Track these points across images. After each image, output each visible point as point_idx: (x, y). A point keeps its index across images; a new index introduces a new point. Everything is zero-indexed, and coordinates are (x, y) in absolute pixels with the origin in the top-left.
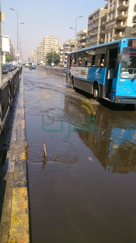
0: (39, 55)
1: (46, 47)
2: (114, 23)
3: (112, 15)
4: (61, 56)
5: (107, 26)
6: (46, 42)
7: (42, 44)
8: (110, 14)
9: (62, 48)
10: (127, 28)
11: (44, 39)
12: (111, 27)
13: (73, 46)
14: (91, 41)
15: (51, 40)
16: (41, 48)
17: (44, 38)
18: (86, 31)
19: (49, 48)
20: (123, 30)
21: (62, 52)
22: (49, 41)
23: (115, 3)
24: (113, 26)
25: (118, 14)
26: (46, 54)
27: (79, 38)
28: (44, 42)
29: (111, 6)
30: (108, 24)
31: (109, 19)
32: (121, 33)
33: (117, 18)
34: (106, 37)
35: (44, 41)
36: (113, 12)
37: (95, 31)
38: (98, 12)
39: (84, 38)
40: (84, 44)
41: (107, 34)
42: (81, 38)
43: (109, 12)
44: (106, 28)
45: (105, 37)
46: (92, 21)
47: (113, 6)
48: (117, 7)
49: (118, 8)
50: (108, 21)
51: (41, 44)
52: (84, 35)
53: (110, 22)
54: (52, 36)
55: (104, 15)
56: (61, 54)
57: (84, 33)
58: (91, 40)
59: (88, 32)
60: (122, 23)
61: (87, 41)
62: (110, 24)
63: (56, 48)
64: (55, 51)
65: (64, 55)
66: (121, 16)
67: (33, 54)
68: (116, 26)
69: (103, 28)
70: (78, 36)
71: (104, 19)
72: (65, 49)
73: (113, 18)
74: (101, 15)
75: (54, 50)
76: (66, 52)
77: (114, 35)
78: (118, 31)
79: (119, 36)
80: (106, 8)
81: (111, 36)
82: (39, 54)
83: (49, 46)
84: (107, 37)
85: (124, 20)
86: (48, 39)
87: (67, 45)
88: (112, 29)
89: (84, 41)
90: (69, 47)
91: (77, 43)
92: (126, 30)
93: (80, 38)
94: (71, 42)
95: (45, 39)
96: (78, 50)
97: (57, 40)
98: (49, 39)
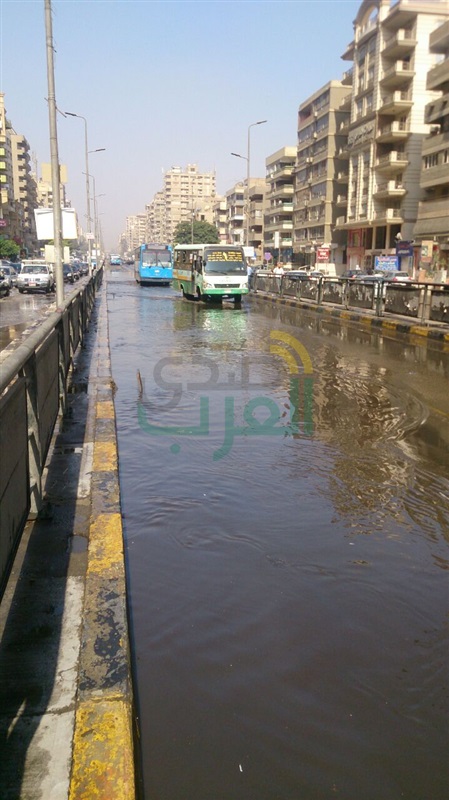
0: (155, 230)
1: (176, 204)
2: (372, 125)
3: (365, 101)
4: (222, 231)
5: (353, 135)
6: (175, 190)
7: (163, 196)
8: (359, 100)
9: (223, 206)
10: (412, 138)
11: (168, 180)
12: (363, 139)
13: (258, 198)
14: (310, 180)
15: (190, 180)
16: (161, 207)
17: (169, 177)
18: (292, 151)
19: (184, 205)
20: (399, 145)
21: (223, 218)
22: (184, 186)
23: (372, 68)
24: (372, 136)
25: (384, 100)
26: (174, 224)
27: (275, 173)
28: (168, 190)
29: (361, 76)
30: (357, 129)
31: (359, 115)
32: (394, 156)
33: (382, 109)
34: (351, 169)
35: (168, 187)
36: (367, 94)
37: (320, 150)
38: (326, 94)
39: (288, 172)
40: (288, 190)
41: (356, 157)
42: (280, 174)
43: (356, 93)
44: (349, 141)
45: (348, 167)
46: (310, 121)
47: (367, 76)
48: (380, 79)
49: (381, 83)
50: (354, 119)
51: (158, 196)
52: (289, 164)
53: (362, 121)
54: (193, 170)
55: (343, 103)
56: (222, 224)
57: (289, 158)
58: (308, 177)
59: (300, 154)
60: (395, 126)
61: (297, 180)
62: (362, 129)
63: (207, 207)
64: (203, 217)
65: (230, 226)
66: (393, 104)
67: (137, 226)
68: (379, 134)
69: (342, 139)
70: (270, 166)
71: (344, 114)
72: (233, 208)
73: (369, 109)
74: (336, 103)
75: (200, 214)
76: (237, 218)
77: (375, 162)
78: (385, 148)
79: (389, 164)
80: (349, 81)
81: (367, 163)
82: (153, 227)
83: (184, 199)
84: (356, 167)
85: (403, 115)
86: (179, 179)
87: (240, 197)
88: (368, 142)
89: (289, 181)
90: (245, 202)
91: (268, 188)
92: (411, 146)
93: (278, 171)
94: (251, 185)
95: (172, 180)
96: (272, 208)
97: (208, 181)
98: (183, 180)
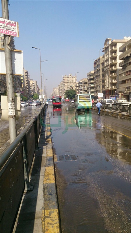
0: (61, 92)
1: (66, 84)
2: (109, 67)
3: (107, 61)
4: (78, 91)
5: (105, 69)
6: (66, 81)
7: (63, 83)
8: (106, 61)
9: (78, 85)
10: (118, 70)
11: (64, 79)
12: (107, 70)
13: (85, 83)
14: (97, 79)
15: (70, 78)
16: (62, 86)
17: (64, 78)
18: (93, 72)
19: (68, 85)
20: (114, 71)
21: (78, 88)
22: (68, 80)
23: (108, 54)
24: (109, 69)
25: (111, 61)
26: (65, 90)
27: (89, 77)
28: (64, 81)
29: (106, 56)
30: (106, 68)
31: (106, 65)
32: (113, 74)
33: (110, 63)
34: (105, 77)
35: (64, 80)
36: (107, 60)
37: (99, 72)
38: (99, 60)
39: (92, 77)
40: (92, 81)
41: (106, 74)
42: (90, 78)
43: (105, 60)
44: (104, 70)
45: (104, 76)
46: (96, 65)
47: (107, 56)
48: (110, 57)
49: (110, 58)
50: (105, 66)
51: (62, 83)
52: (92, 75)
53: (107, 66)
54: (70, 76)
55: (103, 62)
56: (77, 90)
57: (92, 74)
58: (96, 78)
59: (94, 73)
60: (113, 67)
61: (94, 79)
62: (107, 68)
63: (74, 85)
64: (73, 88)
65: (79, 90)
66: (112, 63)
67: (56, 91)
68: (110, 69)
69: (103, 70)
70: (88, 76)
71: (103, 64)
72: (80, 86)
73: (108, 63)
74: (101, 61)
75: (72, 87)
76: (81, 88)
77: (110, 75)
78: (112, 72)
79: (113, 76)
80: (104, 57)
81: (108, 75)
82: (60, 91)
83: (68, 83)
84: (106, 76)
85: (115, 65)
86: (67, 78)
87: (81, 83)
88: (108, 71)
89: (92, 79)
90: (83, 84)
91: (88, 81)
92: (117, 71)
93: (90, 77)
94: (84, 80)
95: (65, 78)
96: (89, 86)
97: (74, 78)
98: (68, 78)
